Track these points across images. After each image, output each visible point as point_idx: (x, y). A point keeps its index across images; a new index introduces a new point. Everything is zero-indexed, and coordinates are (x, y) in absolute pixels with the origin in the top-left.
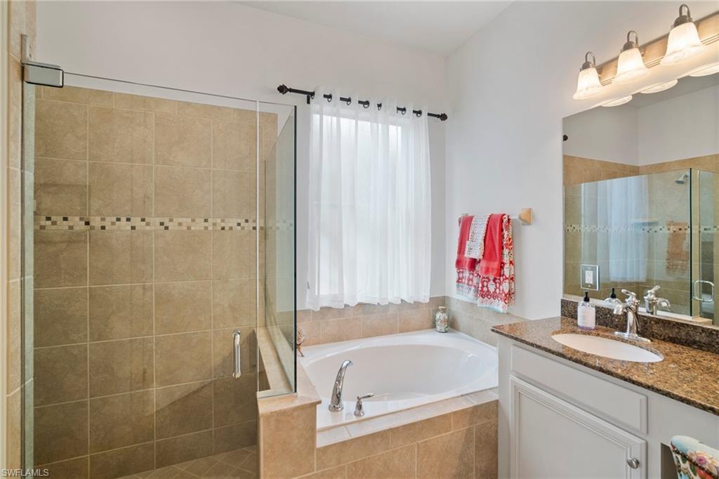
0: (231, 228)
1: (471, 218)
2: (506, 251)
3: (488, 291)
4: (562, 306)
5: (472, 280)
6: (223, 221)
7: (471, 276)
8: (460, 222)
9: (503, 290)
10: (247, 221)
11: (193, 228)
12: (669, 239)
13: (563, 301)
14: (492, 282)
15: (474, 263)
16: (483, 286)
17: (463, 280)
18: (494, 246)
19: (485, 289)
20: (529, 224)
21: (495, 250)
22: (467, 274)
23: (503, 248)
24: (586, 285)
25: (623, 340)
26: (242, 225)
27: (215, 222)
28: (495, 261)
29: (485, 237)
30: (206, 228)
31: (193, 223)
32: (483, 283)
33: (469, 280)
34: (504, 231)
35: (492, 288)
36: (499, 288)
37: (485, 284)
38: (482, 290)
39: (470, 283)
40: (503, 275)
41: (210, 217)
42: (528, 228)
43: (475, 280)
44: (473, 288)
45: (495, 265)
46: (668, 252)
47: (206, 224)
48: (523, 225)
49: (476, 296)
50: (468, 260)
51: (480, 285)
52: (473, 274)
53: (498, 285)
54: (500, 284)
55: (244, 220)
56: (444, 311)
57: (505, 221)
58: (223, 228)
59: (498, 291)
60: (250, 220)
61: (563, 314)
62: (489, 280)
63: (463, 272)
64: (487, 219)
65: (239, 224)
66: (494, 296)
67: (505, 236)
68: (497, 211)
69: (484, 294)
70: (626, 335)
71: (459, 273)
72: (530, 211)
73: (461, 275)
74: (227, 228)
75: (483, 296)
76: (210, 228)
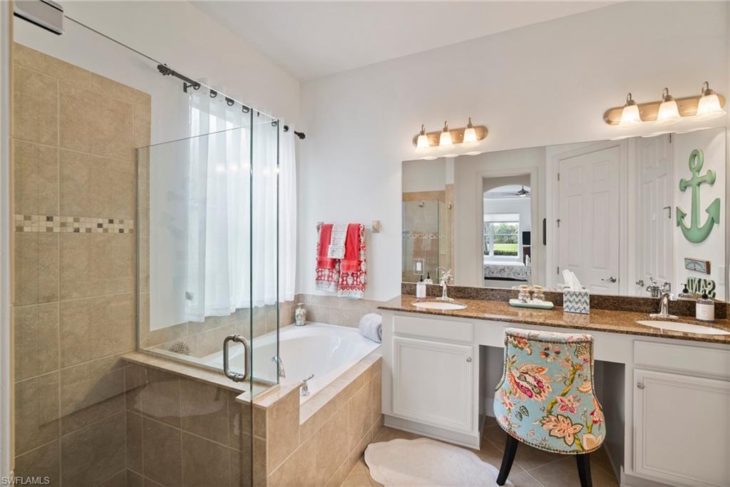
0: (89, 230)
1: (331, 226)
2: (362, 252)
3: (347, 284)
4: (402, 287)
5: (332, 277)
6: (76, 220)
7: (331, 274)
8: (318, 229)
9: (360, 282)
10: (111, 221)
11: (26, 229)
12: (415, 243)
13: (402, 284)
14: (350, 276)
15: (334, 262)
16: (343, 281)
17: (323, 278)
18: (353, 248)
19: (345, 283)
20: (378, 232)
21: (354, 252)
22: (326, 272)
23: (360, 250)
24: (417, 272)
25: (442, 301)
26: (105, 226)
27: (63, 221)
28: (354, 259)
29: (346, 242)
30: (50, 230)
31: (27, 222)
32: (342, 278)
33: (329, 277)
34: (361, 237)
35: (350, 281)
36: (356, 281)
37: (345, 278)
38: (342, 284)
39: (330, 279)
40: (360, 270)
41: (57, 215)
42: (376, 234)
43: (335, 276)
44: (333, 283)
45: (355, 263)
46: (414, 251)
47: (50, 224)
48: (374, 232)
49: (337, 289)
50: (329, 261)
51: (341, 280)
52: (332, 272)
53: (355, 278)
54: (357, 277)
55: (107, 221)
56: (302, 307)
57: (361, 229)
58: (77, 230)
59: (355, 283)
60: (116, 221)
61: (403, 293)
62: (348, 275)
63: (322, 271)
64: (347, 228)
65: (100, 226)
66: (352, 287)
67: (362, 241)
68: (354, 222)
69: (344, 287)
70: (443, 298)
71: (317, 272)
72: (379, 222)
73: (320, 274)
74: (82, 230)
75: (343, 288)
76: (57, 230)
